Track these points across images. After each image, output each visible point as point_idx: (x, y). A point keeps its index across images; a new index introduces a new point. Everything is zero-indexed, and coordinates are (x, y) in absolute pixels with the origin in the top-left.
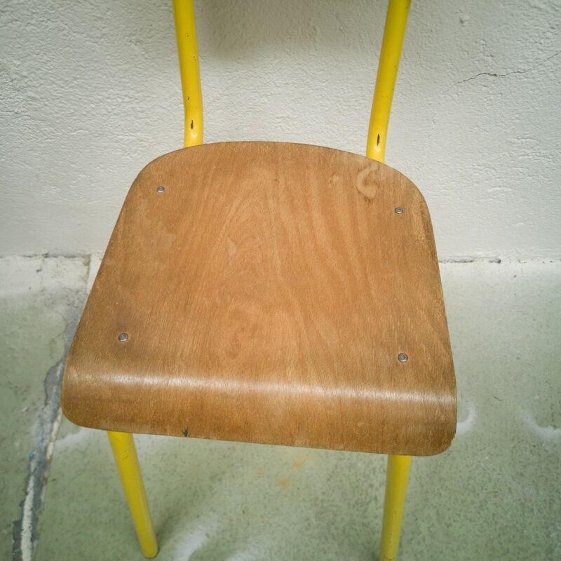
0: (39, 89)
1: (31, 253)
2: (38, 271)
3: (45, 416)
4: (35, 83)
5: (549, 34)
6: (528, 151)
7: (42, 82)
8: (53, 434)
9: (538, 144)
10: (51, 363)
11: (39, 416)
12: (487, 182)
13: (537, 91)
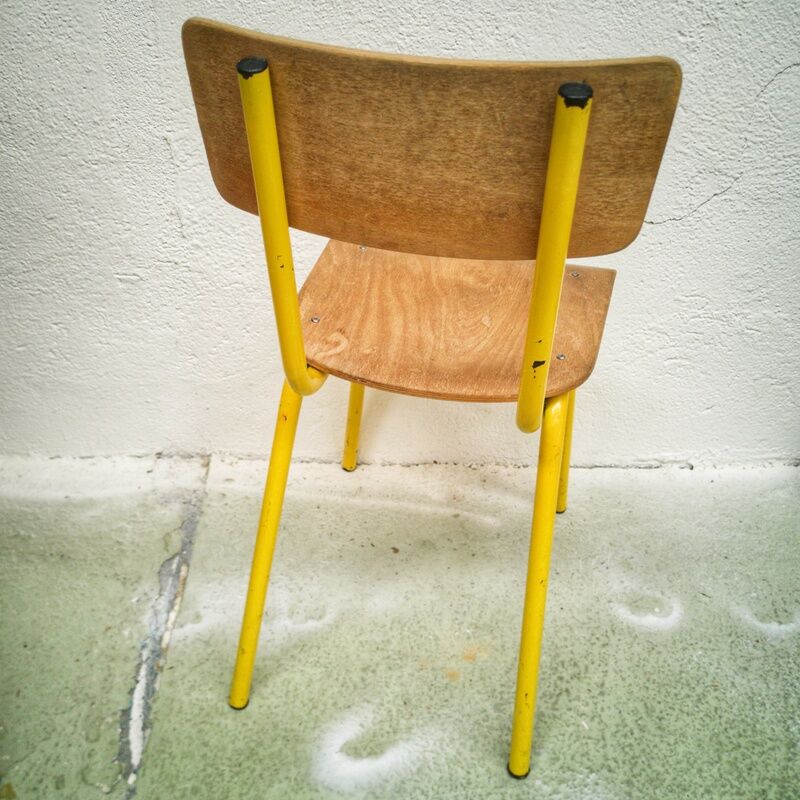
0: (205, 237)
1: (142, 452)
2: (149, 472)
3: (159, 608)
4: (203, 230)
5: (698, 179)
6: (700, 312)
7: (210, 228)
8: (170, 624)
9: (707, 303)
10: (167, 556)
11: (153, 607)
12: (661, 351)
13: (696, 240)
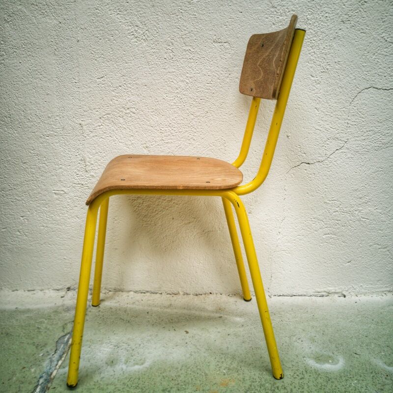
1: (60, 287)
2: (62, 297)
3: (54, 359)
4: (96, 168)
6: (338, 209)
7: (99, 167)
9: (340, 204)
10: (63, 334)
12: (321, 230)
13: (331, 172)
